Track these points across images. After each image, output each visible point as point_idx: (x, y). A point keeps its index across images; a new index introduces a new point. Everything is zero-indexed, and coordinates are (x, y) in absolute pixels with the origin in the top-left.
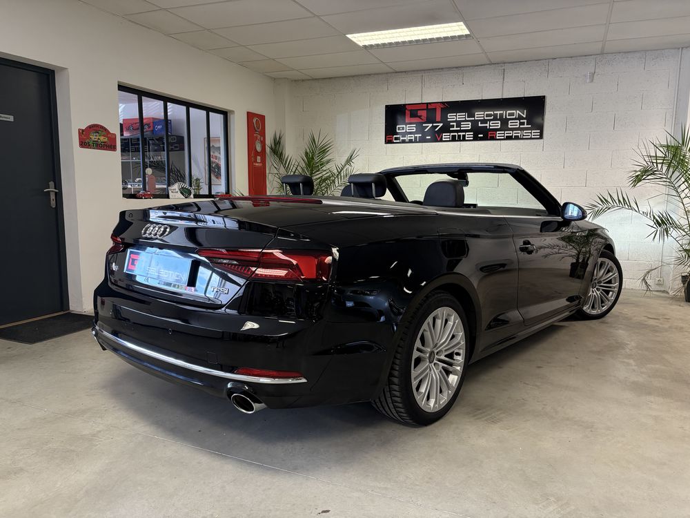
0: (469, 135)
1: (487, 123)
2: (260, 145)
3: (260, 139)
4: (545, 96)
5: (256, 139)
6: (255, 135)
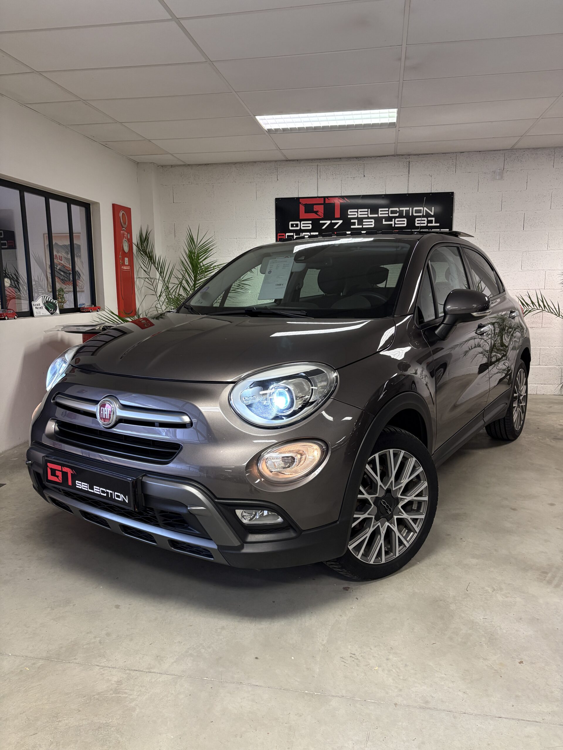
1: (392, 221)
2: (127, 244)
3: (127, 236)
4: (453, 192)
5: (124, 237)
6: (121, 232)
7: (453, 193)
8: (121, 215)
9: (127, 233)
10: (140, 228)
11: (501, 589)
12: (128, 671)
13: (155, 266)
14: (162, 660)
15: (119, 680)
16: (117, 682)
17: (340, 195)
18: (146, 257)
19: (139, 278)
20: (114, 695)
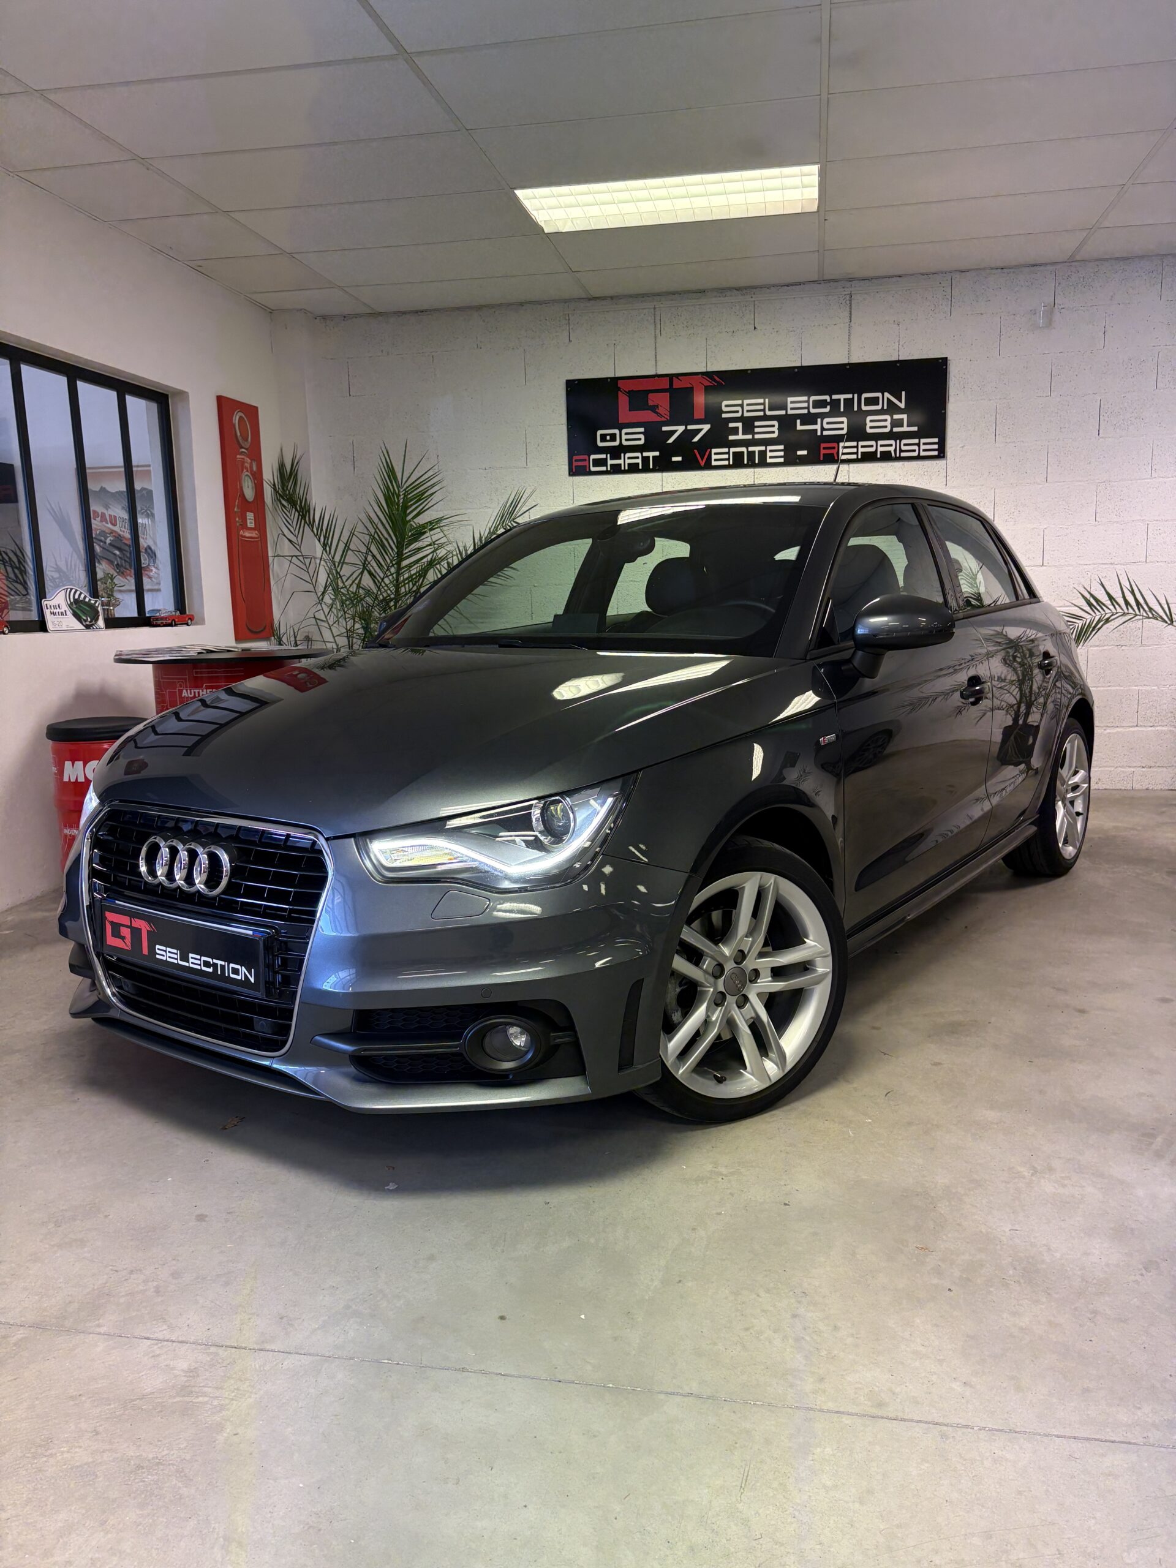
0: (775, 453)
1: (816, 424)
2: (250, 483)
3: (251, 467)
4: (947, 358)
5: (243, 467)
6: (238, 456)
7: (945, 361)
8: (236, 420)
9: (252, 460)
10: (279, 450)
11: (1051, 1169)
12: (213, 1349)
13: (313, 531)
14: (292, 1325)
15: (192, 1368)
16: (186, 1372)
17: (704, 370)
18: (294, 510)
19: (278, 556)
20: (178, 1399)
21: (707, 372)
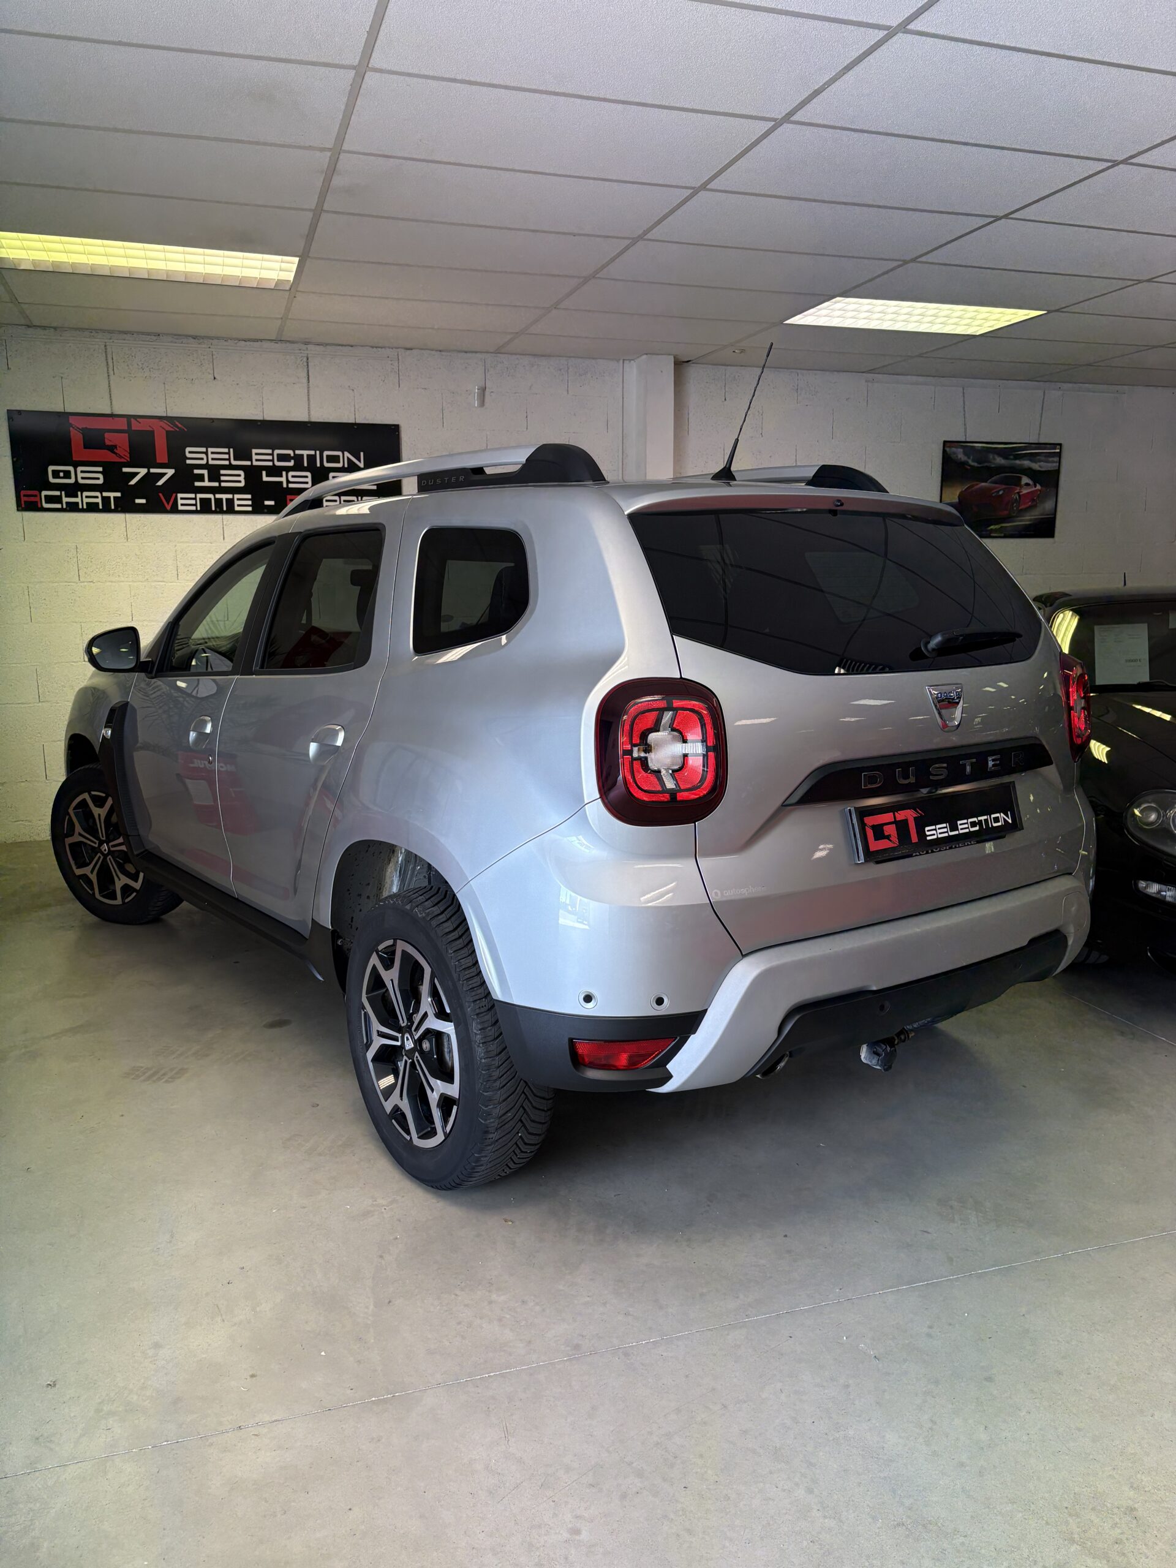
0: (243, 501)
1: (281, 476)
7: (397, 427)
17: (165, 415)
21: (167, 417)
